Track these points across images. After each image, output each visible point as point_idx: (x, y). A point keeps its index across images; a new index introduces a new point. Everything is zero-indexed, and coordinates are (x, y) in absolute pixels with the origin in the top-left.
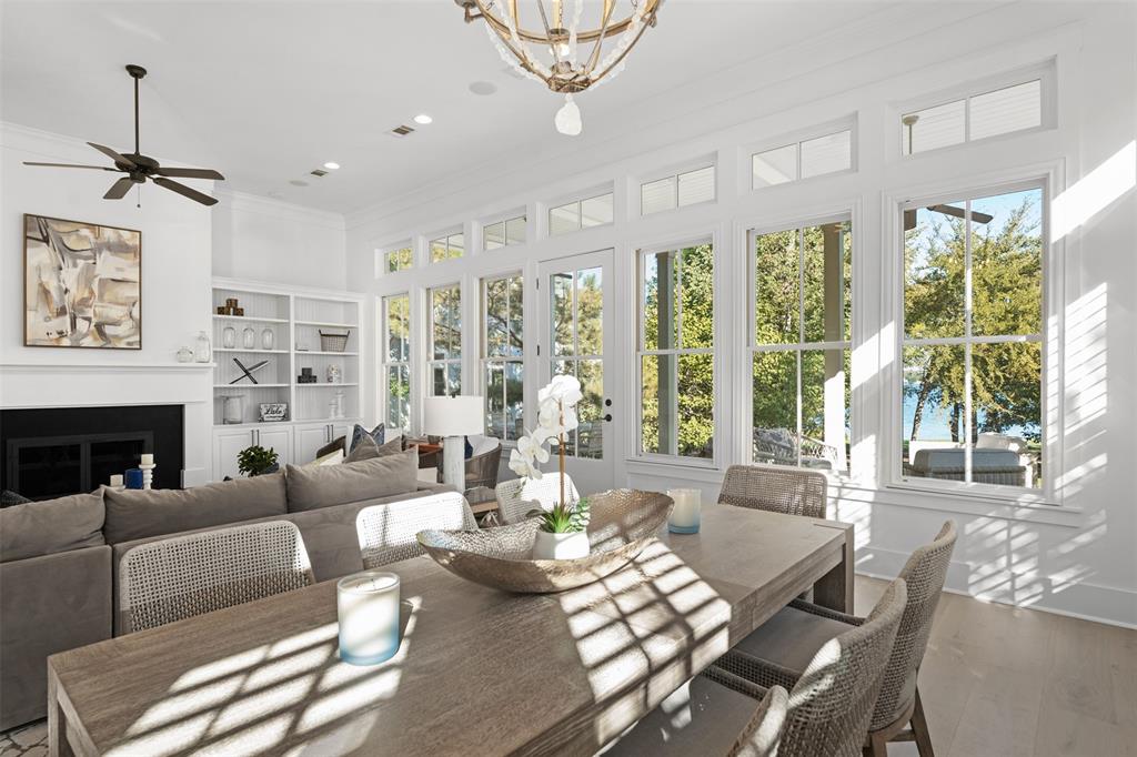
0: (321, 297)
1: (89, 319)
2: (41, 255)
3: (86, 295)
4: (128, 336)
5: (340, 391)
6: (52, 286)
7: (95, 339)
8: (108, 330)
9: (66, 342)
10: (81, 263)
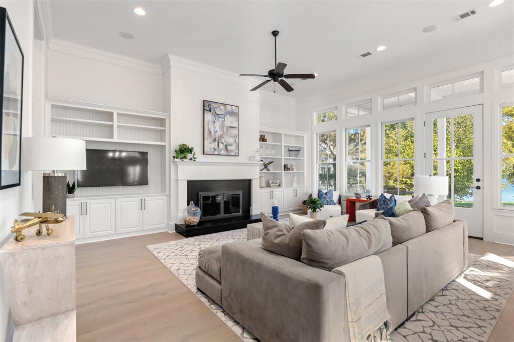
0: (290, 134)
1: (223, 143)
2: (209, 117)
3: (222, 133)
4: (235, 150)
5: (296, 174)
6: (212, 129)
7: (225, 152)
8: (229, 148)
9: (216, 153)
10: (220, 119)
